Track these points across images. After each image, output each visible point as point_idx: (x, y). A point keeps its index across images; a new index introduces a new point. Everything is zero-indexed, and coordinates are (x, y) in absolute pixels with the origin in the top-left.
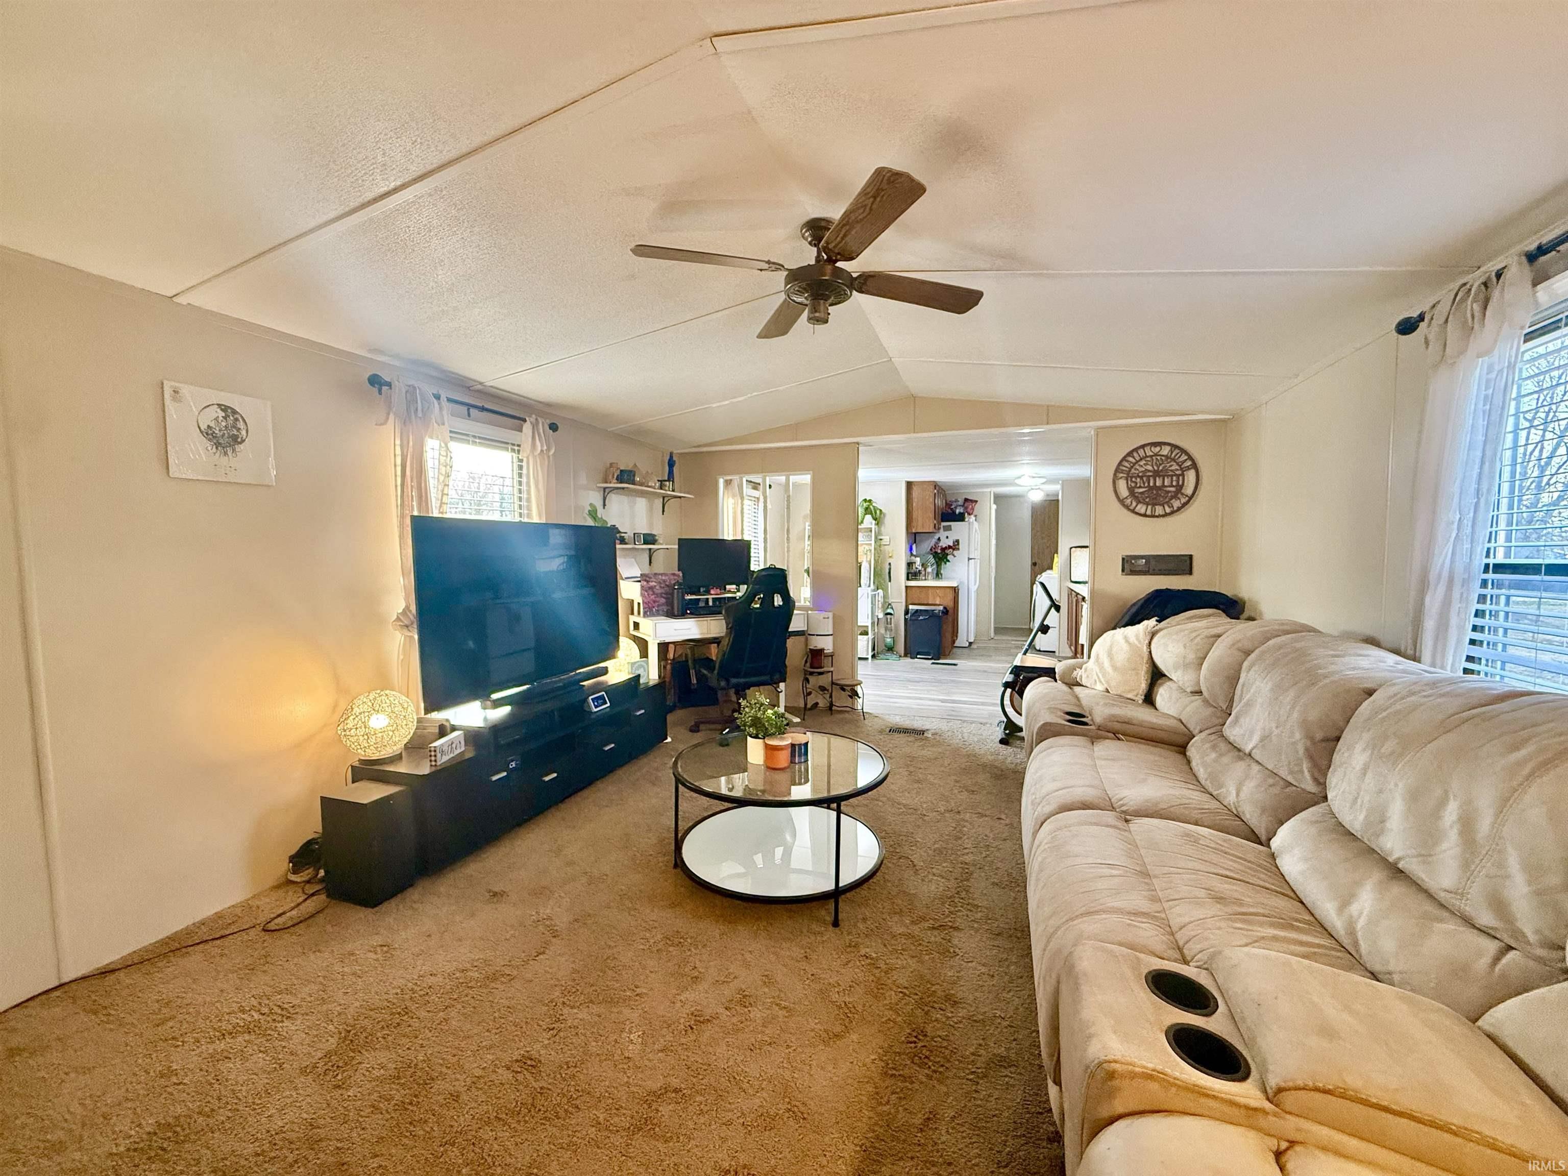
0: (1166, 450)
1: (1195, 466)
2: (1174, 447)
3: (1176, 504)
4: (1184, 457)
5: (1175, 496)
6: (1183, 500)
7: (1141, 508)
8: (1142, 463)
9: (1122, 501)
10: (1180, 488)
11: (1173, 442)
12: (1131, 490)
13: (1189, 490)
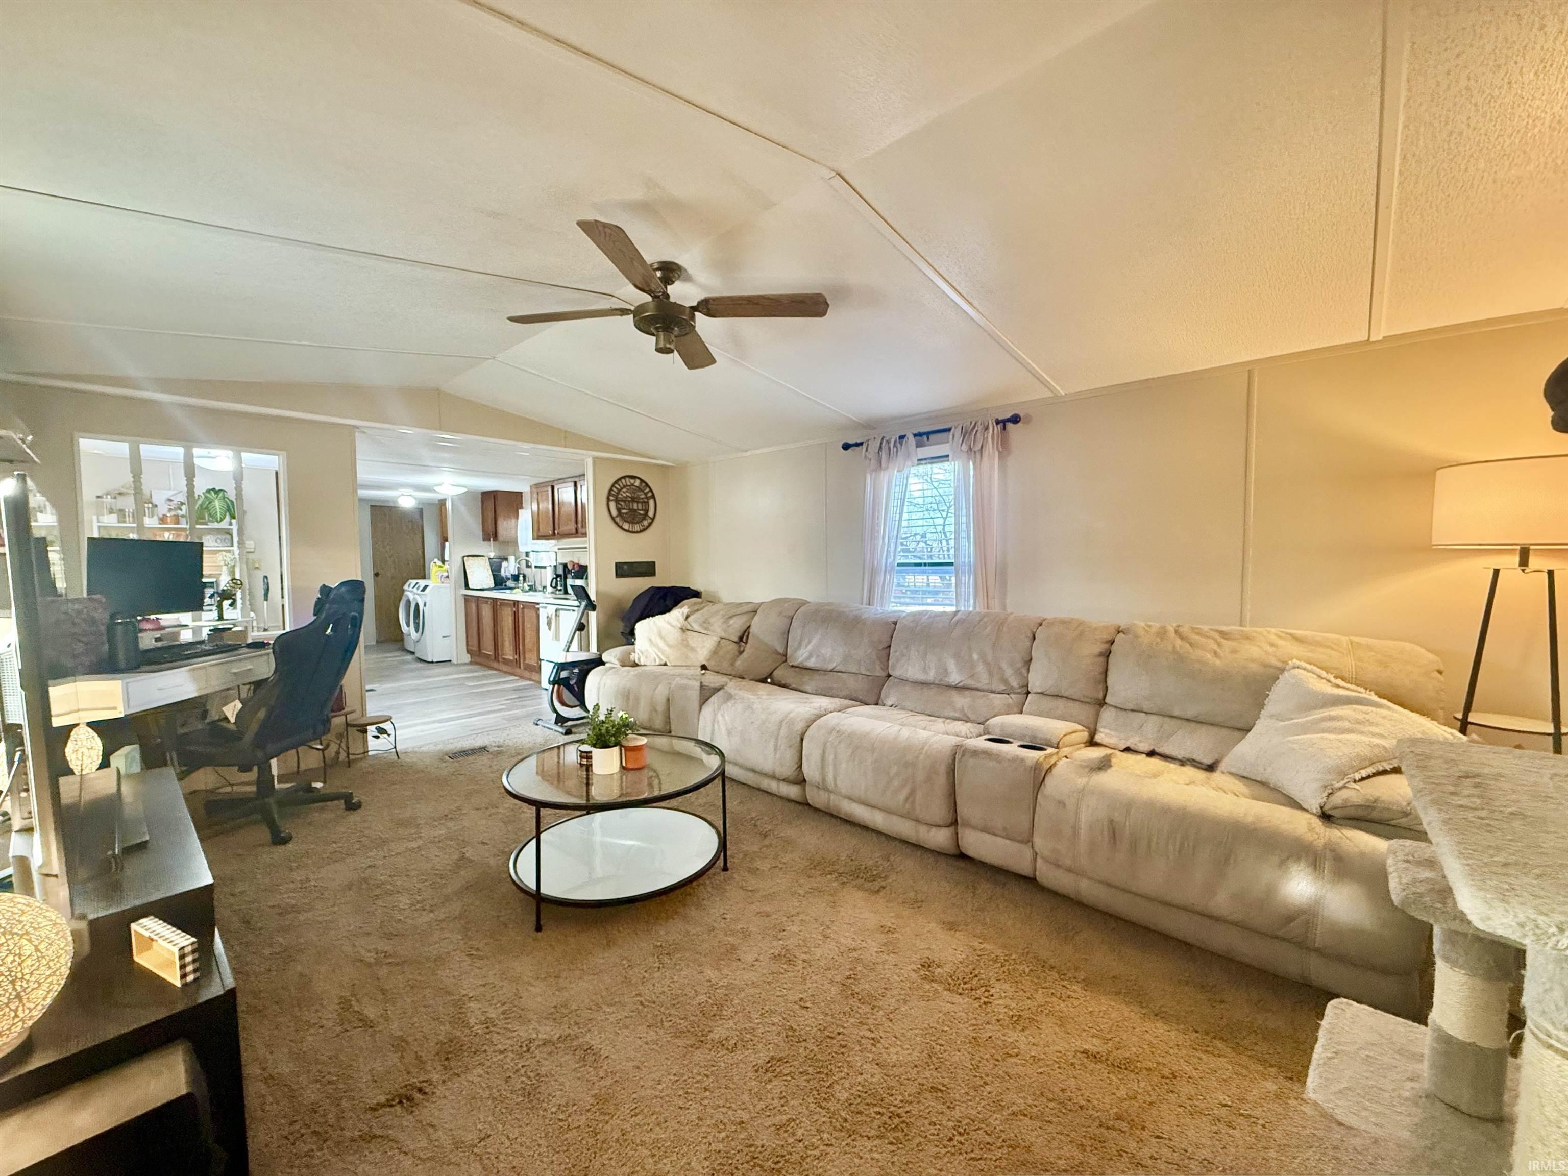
0: (637, 483)
1: (653, 497)
2: (642, 481)
3: (646, 523)
4: (648, 490)
5: (644, 519)
6: (650, 521)
7: (626, 526)
8: (624, 490)
9: (613, 518)
10: (647, 511)
11: (643, 478)
12: (619, 510)
13: (651, 514)
